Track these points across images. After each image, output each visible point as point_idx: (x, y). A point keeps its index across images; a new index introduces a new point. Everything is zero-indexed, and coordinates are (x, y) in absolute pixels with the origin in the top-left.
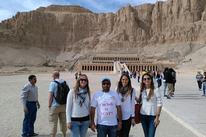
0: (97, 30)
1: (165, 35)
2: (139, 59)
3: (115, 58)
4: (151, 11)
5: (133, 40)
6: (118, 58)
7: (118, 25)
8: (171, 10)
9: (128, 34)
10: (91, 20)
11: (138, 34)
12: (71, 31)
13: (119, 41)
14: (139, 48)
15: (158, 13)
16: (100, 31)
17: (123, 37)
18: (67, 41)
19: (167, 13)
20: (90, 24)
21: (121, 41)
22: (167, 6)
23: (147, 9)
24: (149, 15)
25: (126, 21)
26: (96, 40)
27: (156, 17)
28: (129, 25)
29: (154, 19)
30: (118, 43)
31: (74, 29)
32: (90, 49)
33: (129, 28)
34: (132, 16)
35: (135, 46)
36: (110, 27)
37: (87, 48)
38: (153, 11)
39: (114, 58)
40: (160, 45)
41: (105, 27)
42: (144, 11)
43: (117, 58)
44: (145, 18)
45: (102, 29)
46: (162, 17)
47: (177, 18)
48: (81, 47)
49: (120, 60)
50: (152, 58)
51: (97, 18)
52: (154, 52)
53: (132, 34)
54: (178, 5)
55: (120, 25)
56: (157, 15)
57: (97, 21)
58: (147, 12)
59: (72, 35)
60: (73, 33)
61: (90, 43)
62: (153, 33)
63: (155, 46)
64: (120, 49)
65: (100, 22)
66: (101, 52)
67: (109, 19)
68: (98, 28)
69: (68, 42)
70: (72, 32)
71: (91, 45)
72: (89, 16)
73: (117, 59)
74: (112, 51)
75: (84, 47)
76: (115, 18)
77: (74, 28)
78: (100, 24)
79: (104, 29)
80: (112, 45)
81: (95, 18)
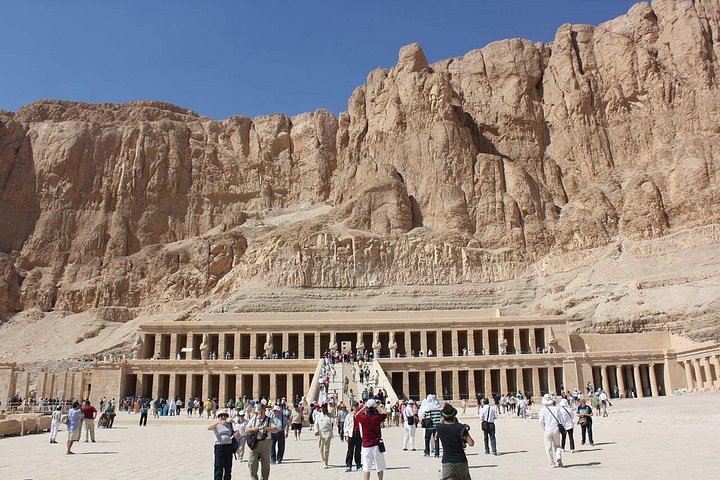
0: (245, 198)
1: (663, 179)
2: (548, 339)
3: (340, 338)
4: (536, 74)
5: (454, 222)
6: (368, 338)
7: (355, 158)
8: (653, 54)
9: (421, 191)
10: (215, 152)
11: (485, 186)
12: (103, 203)
13: (365, 233)
14: (501, 269)
15: (581, 79)
16: (262, 199)
17: (390, 205)
18: (74, 255)
19: (634, 74)
20: (211, 168)
21: (377, 230)
22: (625, 40)
23: (512, 65)
24: (528, 91)
25: (401, 123)
26: (229, 242)
27: (571, 100)
28: (424, 139)
29: (561, 110)
30: (363, 242)
31: (122, 194)
32: (188, 295)
33: (425, 158)
34: (434, 91)
35: (476, 262)
36: (315, 180)
37: (170, 290)
38: (547, 71)
39: (325, 338)
40: (644, 242)
41: (291, 182)
42: (498, 77)
43: (352, 338)
44: (509, 110)
45: (270, 193)
46: (606, 98)
47: (710, 84)
48: (143, 282)
49: (384, 353)
50: (638, 326)
51: (245, 140)
52: (633, 285)
53: (448, 187)
54: (695, 20)
55: (372, 154)
56: (577, 87)
57: (246, 151)
58: (514, 80)
59: (105, 227)
60: (114, 216)
61: (196, 257)
62: (568, 186)
63: (612, 247)
64: (373, 281)
65: (262, 155)
66: (240, 305)
67: (311, 143)
68: (250, 187)
69: (79, 262)
70: (110, 207)
71: (196, 271)
72: (207, 131)
73: (359, 344)
74: (325, 292)
75: (156, 281)
76: (340, 133)
77: (124, 187)
78: (261, 169)
79: (284, 192)
80: (324, 254)
81: (236, 139)
